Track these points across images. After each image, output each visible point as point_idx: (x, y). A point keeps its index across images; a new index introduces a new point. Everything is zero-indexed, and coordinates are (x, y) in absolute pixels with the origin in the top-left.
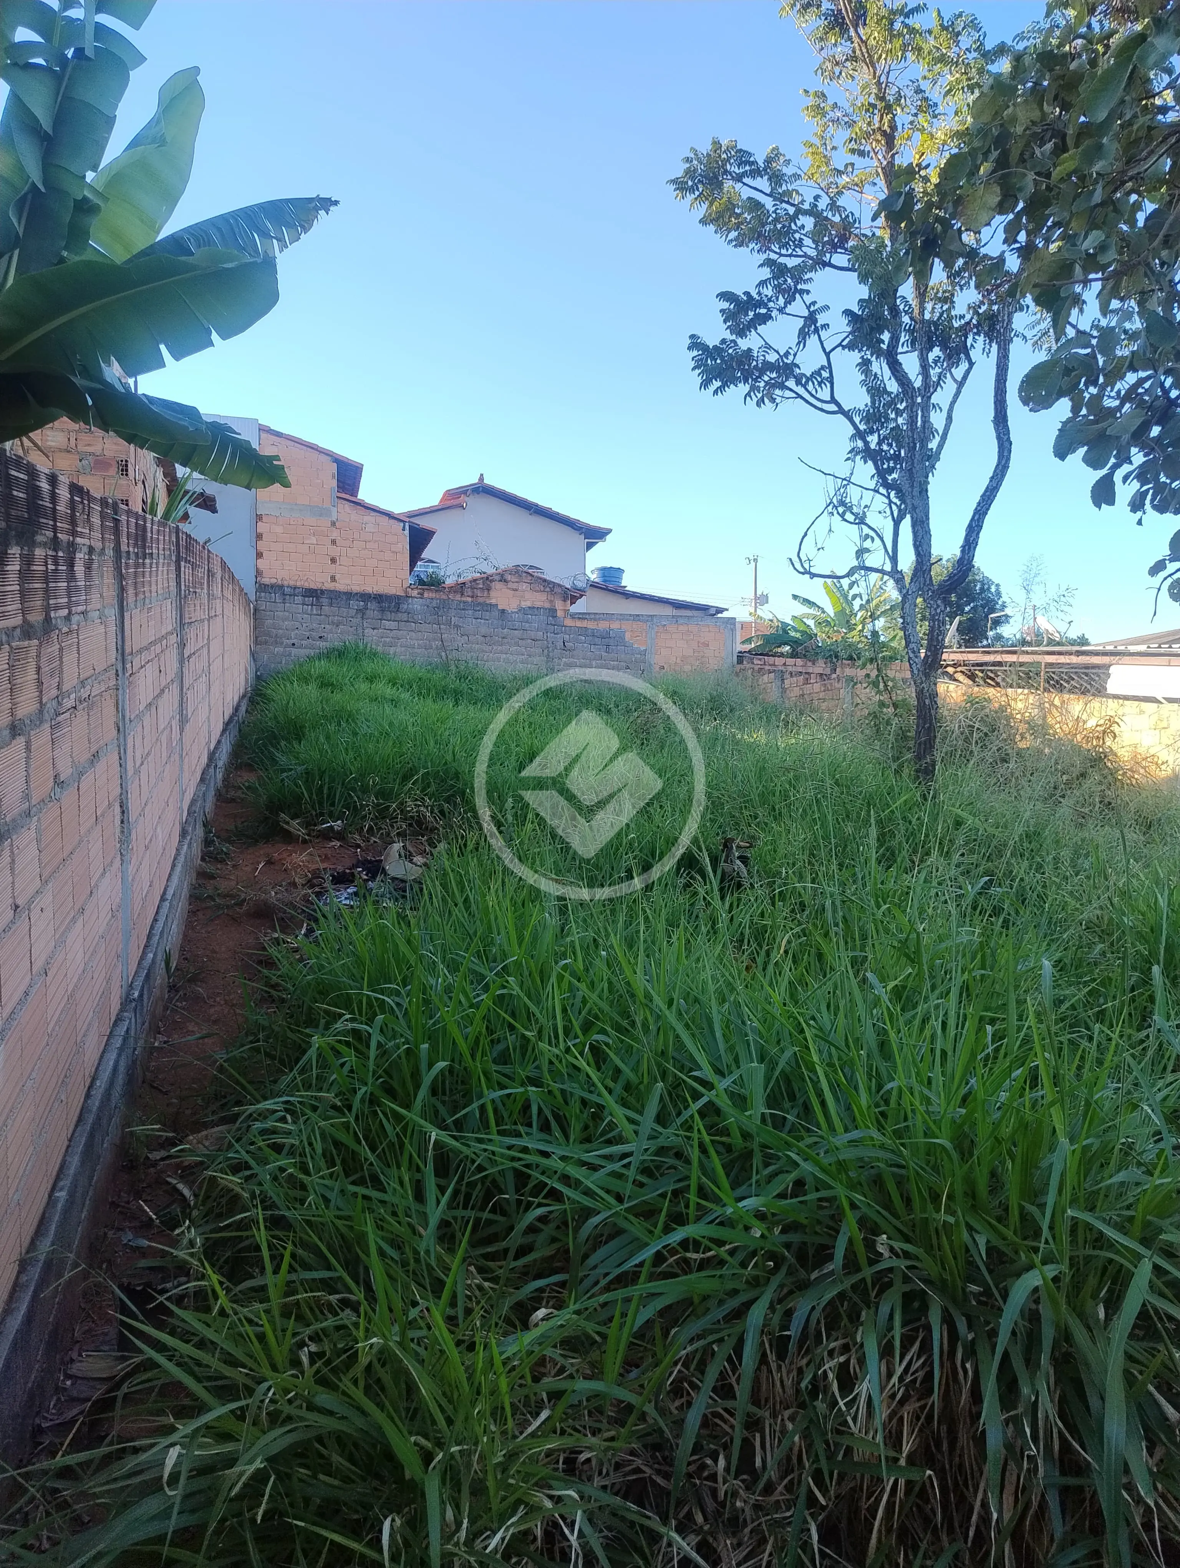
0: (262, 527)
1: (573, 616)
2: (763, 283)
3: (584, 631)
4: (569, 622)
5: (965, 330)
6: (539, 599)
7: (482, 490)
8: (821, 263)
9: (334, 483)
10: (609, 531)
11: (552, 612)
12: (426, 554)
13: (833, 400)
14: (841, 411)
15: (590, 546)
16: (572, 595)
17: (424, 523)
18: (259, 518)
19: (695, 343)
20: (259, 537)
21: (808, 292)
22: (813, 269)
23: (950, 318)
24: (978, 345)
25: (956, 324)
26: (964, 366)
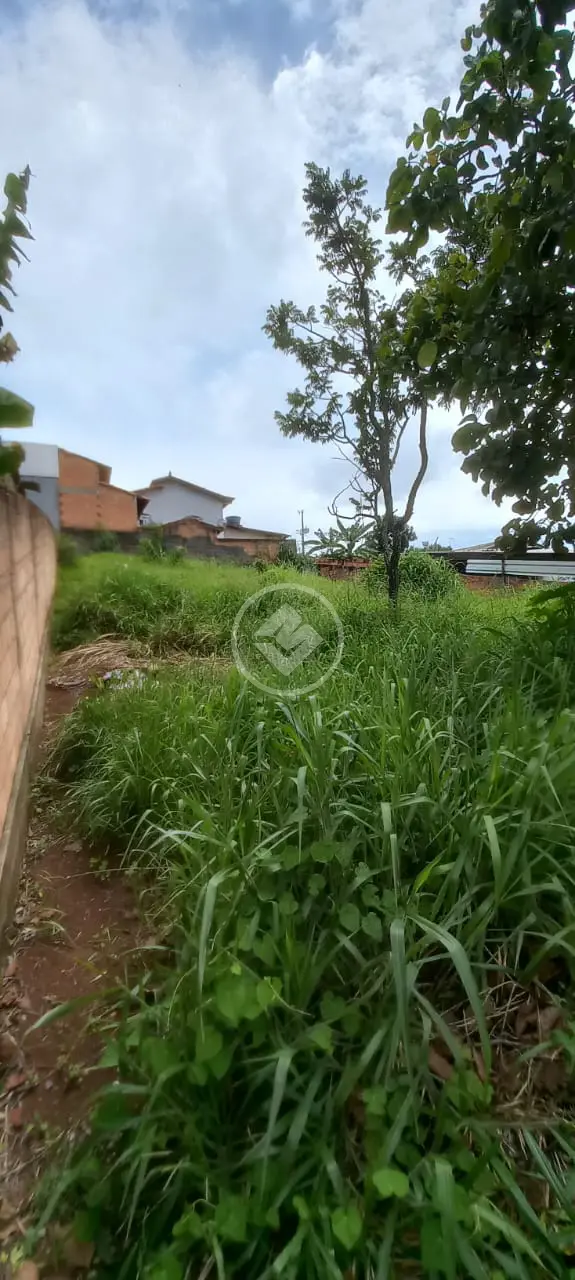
0: (63, 499)
1: (220, 540)
2: (308, 386)
3: (224, 548)
4: (217, 543)
5: (405, 401)
6: (201, 532)
7: (170, 481)
8: (335, 369)
9: (98, 476)
10: (233, 499)
11: (208, 538)
12: (145, 511)
13: (345, 437)
14: (350, 442)
15: (224, 506)
16: (217, 530)
17: (144, 497)
18: (60, 495)
19: (278, 415)
20: (60, 504)
21: (331, 387)
22: (332, 371)
23: (398, 396)
24: (410, 409)
25: (400, 399)
26: (404, 420)
